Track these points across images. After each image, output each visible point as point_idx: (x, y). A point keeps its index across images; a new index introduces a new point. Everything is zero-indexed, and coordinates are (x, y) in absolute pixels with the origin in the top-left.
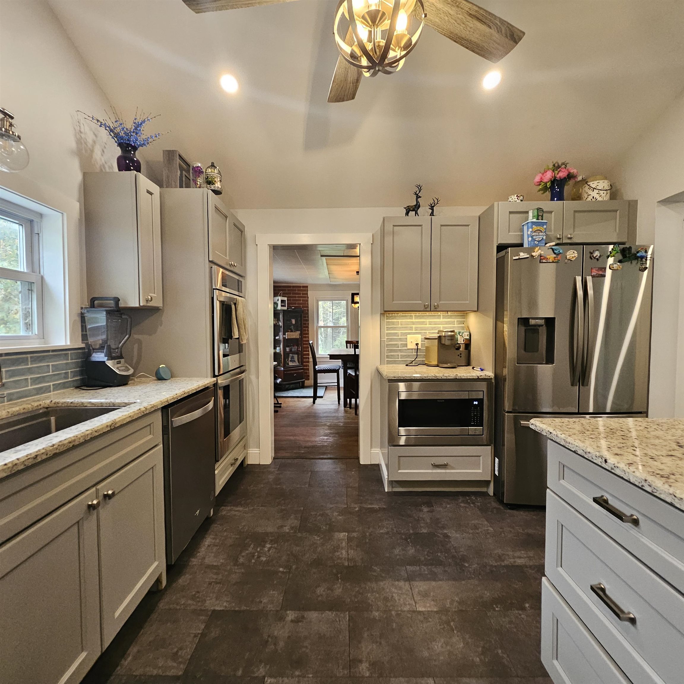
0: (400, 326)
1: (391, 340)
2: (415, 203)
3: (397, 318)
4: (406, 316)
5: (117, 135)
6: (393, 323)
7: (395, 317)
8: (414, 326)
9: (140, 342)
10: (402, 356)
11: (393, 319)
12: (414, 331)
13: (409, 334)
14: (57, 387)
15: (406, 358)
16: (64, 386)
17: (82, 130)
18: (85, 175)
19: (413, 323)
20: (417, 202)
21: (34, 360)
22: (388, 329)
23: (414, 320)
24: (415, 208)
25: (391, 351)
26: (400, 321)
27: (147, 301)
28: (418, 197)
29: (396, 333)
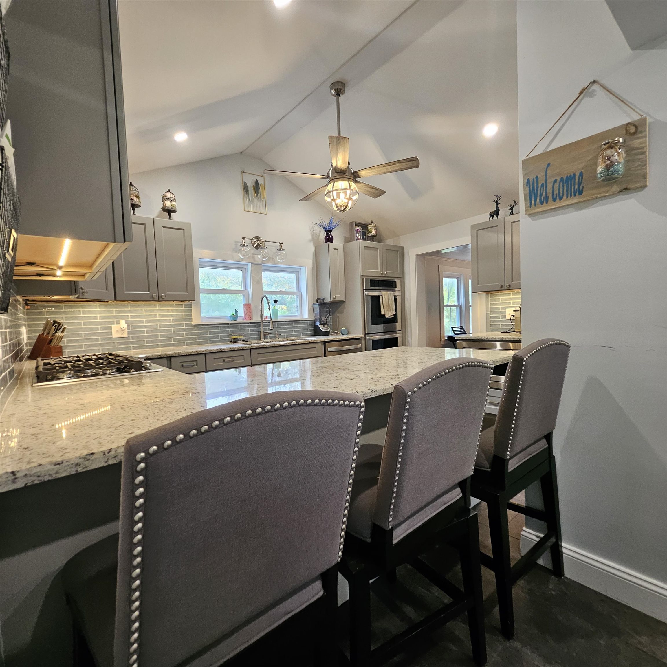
0: (500, 302)
1: (494, 313)
2: (495, 209)
3: (498, 296)
4: (505, 294)
5: (324, 228)
6: (495, 300)
7: (496, 296)
8: (511, 301)
9: (338, 317)
10: (503, 325)
11: (495, 297)
12: (512, 306)
13: (508, 307)
14: (303, 335)
15: (506, 327)
16: (307, 335)
17: (314, 230)
18: (315, 247)
19: (511, 299)
20: (497, 207)
21: (295, 324)
22: (491, 304)
23: (511, 297)
24: (496, 213)
25: (494, 321)
26: (500, 298)
27: (334, 299)
28: (497, 203)
29: (498, 307)
